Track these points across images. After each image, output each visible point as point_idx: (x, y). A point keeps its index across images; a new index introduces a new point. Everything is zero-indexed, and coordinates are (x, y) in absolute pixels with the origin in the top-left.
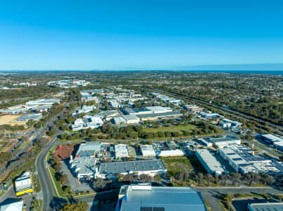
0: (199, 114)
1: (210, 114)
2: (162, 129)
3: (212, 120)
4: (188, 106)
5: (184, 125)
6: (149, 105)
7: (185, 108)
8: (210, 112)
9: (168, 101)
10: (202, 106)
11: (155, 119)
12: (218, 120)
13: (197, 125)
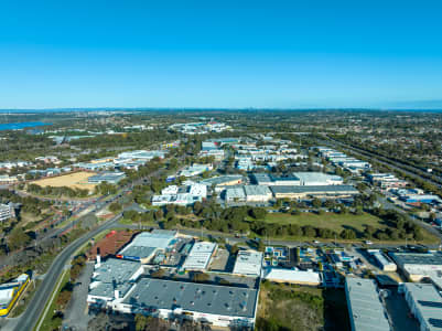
0: (396, 194)
1: (418, 196)
2: (305, 218)
3: (420, 208)
4: (377, 177)
5: (354, 214)
6: (301, 169)
7: (370, 179)
8: (420, 191)
9: (341, 164)
10: (406, 178)
11: (302, 196)
12: (433, 210)
13: (382, 217)
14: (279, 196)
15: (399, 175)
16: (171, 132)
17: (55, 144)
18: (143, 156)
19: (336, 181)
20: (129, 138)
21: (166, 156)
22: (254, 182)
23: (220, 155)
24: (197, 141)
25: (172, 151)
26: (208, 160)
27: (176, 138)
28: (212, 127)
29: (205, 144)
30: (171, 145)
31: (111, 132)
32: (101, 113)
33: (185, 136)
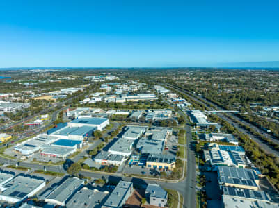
6: (141, 93)
9: (159, 91)
10: (180, 95)
14: (128, 100)
15: (178, 94)
16: (85, 80)
17: (25, 86)
18: (73, 90)
19: (153, 96)
20: (63, 83)
21: (84, 90)
22: (121, 97)
23: (109, 89)
24: (99, 84)
25: (87, 88)
26: (103, 91)
27: (88, 83)
28: (108, 78)
29: (102, 85)
30: (86, 85)
31: (52, 81)
32: (39, 71)
33: (93, 82)
